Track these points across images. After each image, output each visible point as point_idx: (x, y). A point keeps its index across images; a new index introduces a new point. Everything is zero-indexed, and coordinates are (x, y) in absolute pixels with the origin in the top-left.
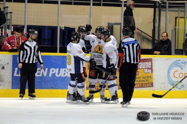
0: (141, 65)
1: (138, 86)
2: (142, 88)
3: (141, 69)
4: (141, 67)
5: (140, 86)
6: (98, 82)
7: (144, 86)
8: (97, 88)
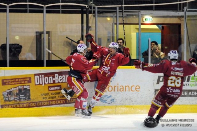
0: (64, 78)
1: (61, 102)
2: (65, 105)
3: (64, 82)
4: (64, 80)
5: (63, 102)
6: (14, 99)
7: (68, 102)
8: (14, 106)
